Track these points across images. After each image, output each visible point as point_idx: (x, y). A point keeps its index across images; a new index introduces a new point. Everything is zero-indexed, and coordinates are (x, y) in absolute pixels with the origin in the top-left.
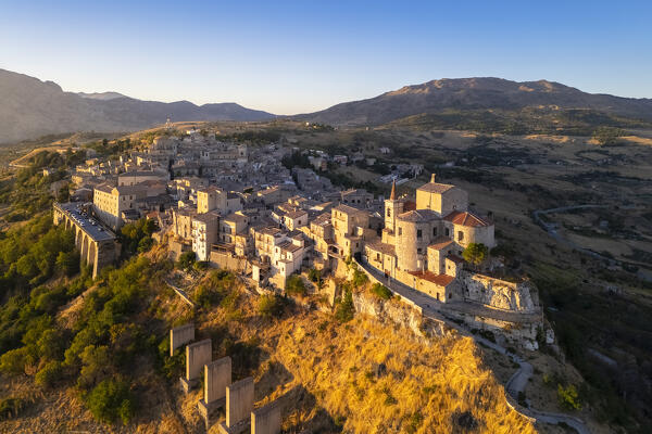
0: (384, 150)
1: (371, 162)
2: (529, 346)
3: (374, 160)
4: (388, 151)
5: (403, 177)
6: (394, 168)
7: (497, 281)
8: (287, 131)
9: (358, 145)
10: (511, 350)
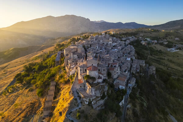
0: (176, 39)
1: (166, 43)
2: (86, 103)
3: (167, 43)
4: (178, 39)
5: (177, 49)
6: (175, 46)
7: (89, 86)
8: (142, 32)
9: (166, 37)
10: (81, 103)
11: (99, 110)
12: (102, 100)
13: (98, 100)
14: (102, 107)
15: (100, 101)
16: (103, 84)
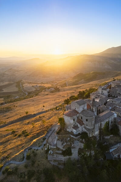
10: (45, 145)
11: (54, 165)
12: (63, 156)
13: (57, 153)
14: (59, 164)
15: (60, 155)
16: (74, 137)
